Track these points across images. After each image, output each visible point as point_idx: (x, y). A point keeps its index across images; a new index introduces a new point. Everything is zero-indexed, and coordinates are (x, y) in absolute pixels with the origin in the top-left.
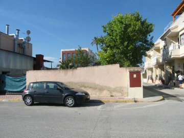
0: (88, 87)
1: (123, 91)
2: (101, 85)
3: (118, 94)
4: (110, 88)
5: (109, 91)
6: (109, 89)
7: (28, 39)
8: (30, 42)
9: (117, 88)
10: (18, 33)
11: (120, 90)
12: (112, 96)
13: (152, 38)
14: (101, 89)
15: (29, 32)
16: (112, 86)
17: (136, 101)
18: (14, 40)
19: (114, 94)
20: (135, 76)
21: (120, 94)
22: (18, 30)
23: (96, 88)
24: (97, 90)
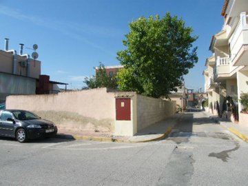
0: (69, 117)
1: (110, 124)
2: (84, 115)
3: (104, 129)
4: (95, 120)
5: (93, 124)
6: (94, 122)
7: (35, 55)
8: (37, 59)
9: (103, 120)
10: (22, 48)
11: (107, 124)
12: (96, 131)
13: (195, 49)
14: (85, 121)
15: (35, 47)
16: (98, 117)
17: (114, 140)
18: (13, 57)
19: (99, 128)
20: (123, 104)
21: (107, 130)
22: (22, 45)
23: (79, 120)
24: (80, 122)
